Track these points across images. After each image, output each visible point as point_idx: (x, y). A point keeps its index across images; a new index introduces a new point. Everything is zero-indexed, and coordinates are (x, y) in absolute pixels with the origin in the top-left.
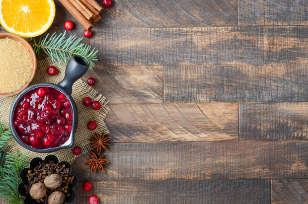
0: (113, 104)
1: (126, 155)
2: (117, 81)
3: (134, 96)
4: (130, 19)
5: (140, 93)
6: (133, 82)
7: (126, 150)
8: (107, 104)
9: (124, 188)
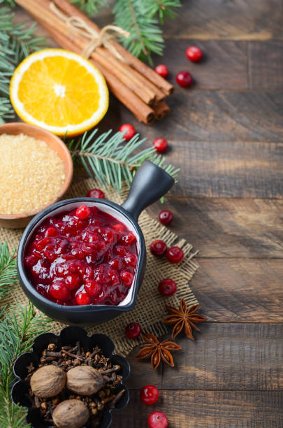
0: (204, 258)
1: (232, 344)
2: (212, 221)
3: (244, 245)
4: (234, 129)
5: (254, 241)
6: (242, 224)
7: (230, 336)
8: (194, 257)
9: (228, 404)
